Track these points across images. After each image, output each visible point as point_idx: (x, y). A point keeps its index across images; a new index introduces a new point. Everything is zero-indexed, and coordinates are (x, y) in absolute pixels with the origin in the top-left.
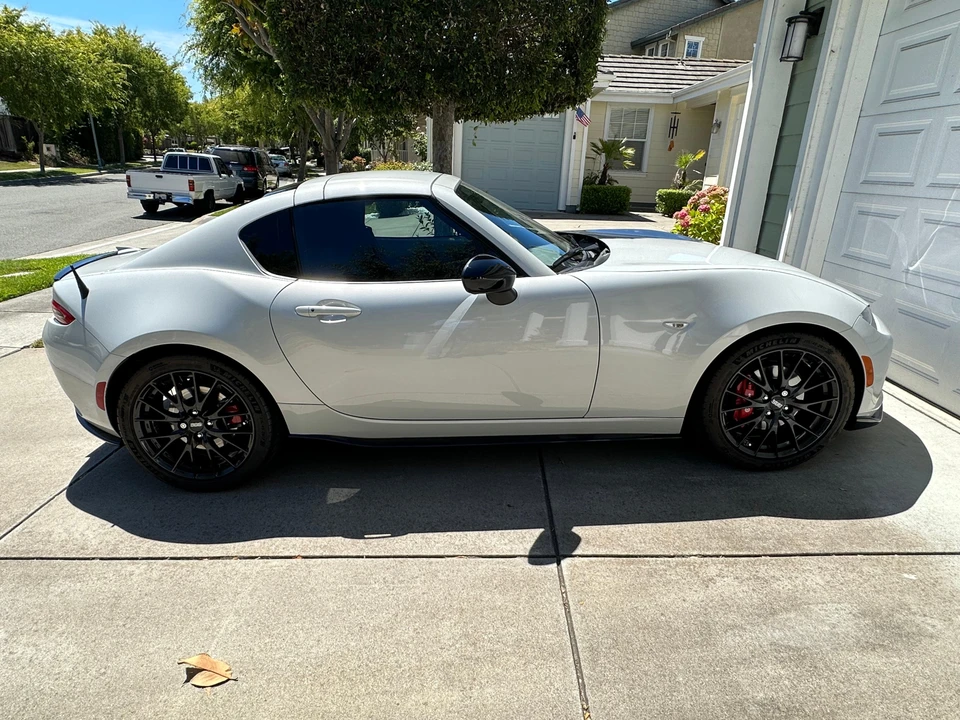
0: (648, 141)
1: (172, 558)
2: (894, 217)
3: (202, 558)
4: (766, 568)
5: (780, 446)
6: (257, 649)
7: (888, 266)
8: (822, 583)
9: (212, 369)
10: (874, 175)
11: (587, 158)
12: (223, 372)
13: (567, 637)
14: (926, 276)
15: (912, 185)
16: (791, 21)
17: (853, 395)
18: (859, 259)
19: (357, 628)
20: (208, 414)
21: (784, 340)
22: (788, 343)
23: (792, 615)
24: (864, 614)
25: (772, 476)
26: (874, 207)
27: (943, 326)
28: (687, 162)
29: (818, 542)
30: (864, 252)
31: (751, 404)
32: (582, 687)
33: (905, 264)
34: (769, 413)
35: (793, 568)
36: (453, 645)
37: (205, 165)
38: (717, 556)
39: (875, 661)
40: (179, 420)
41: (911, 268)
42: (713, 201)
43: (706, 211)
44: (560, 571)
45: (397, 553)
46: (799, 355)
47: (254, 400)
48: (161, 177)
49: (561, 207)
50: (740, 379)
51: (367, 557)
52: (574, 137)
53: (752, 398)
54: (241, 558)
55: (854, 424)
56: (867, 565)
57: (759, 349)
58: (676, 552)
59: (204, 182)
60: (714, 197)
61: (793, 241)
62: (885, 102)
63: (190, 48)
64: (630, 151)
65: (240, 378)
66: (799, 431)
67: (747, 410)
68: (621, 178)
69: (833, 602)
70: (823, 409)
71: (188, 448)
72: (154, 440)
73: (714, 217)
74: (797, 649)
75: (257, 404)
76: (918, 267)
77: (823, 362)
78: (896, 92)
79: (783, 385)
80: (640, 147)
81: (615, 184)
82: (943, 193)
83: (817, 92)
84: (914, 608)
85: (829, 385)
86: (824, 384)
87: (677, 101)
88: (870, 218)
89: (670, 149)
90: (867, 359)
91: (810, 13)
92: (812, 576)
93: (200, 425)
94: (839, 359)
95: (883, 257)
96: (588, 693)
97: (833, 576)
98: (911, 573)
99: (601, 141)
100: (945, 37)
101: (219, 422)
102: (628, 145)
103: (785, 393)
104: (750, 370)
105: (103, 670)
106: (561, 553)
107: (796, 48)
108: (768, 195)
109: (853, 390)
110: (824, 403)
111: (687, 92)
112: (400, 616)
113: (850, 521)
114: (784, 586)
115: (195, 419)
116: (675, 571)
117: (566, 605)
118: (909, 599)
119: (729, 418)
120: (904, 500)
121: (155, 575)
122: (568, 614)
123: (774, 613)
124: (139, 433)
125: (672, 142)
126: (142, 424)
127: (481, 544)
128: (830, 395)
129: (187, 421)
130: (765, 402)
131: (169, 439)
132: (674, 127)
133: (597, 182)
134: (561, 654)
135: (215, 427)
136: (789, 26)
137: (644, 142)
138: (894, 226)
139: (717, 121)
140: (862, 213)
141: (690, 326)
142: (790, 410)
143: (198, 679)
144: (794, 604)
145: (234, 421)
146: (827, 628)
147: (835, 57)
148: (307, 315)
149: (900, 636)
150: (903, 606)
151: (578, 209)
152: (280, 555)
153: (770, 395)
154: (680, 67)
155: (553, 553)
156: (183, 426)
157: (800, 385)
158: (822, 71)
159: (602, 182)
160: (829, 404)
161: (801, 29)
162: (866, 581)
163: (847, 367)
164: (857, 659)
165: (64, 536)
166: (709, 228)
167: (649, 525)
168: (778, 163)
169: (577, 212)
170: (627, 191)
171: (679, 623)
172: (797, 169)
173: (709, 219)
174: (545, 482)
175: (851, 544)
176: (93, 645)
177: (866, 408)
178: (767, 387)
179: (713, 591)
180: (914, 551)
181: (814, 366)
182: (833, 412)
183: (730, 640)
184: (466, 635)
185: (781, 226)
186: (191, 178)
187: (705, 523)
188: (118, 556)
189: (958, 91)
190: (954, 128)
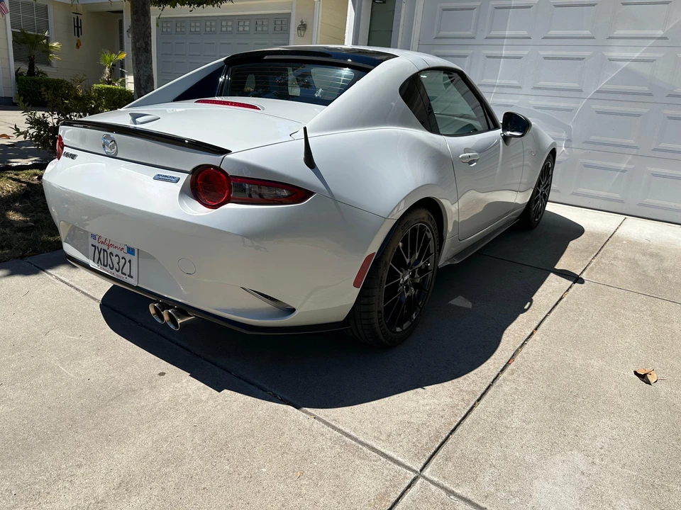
0: (52, 36)
9: (428, 219)
28: (111, 61)
38: (595, 257)
44: (591, 281)
45: (551, 306)
51: (549, 314)
54: (521, 348)
64: (57, 45)
78: (443, 33)
83: (398, 25)
100: (472, 9)
118: (638, 247)
124: (383, 301)
125: (79, 41)
132: (78, 27)
133: (26, 73)
147: (404, 5)
150: (642, 249)
151: (14, 101)
152: (528, 335)
155: (575, 278)
158: (400, 13)
159: (31, 74)
167: (563, 257)
169: (15, 105)
180: (610, 236)
187: (568, 250)
189: (487, 38)
190: (488, 57)
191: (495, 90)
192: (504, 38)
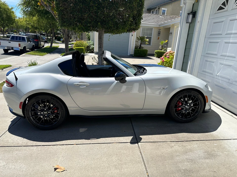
0: (152, 37)
1: (42, 146)
2: (214, 62)
3: (51, 145)
4: (184, 144)
5: (188, 117)
6: (70, 164)
7: (212, 74)
8: (197, 146)
9: (51, 99)
10: (209, 52)
11: (136, 41)
12: (54, 99)
13: (141, 159)
14: (221, 77)
15: (217, 55)
16: (188, 14)
17: (204, 105)
18: (206, 72)
19: (93, 159)
20: (49, 110)
21: (188, 92)
22: (189, 93)
23: (190, 153)
24: (205, 152)
25: (186, 124)
26: (209, 60)
27: (224, 89)
28: (163, 43)
29: (196, 138)
30: (207, 71)
31: (181, 107)
32: (146, 168)
33: (216, 74)
34: (185, 109)
35: (191, 144)
36: (116, 161)
37: (23, 39)
38: (174, 142)
39: (207, 161)
40: (41, 111)
41: (217, 74)
42: (170, 55)
43: (168, 57)
44: (138, 145)
45: (99, 143)
46: (191, 95)
47: (61, 106)
48: (10, 42)
49: (129, 55)
50: (178, 101)
51: (92, 144)
52: (132, 36)
53: (181, 105)
54: (60, 145)
55: (204, 111)
56: (207, 142)
57: (182, 94)
58: (164, 141)
59: (23, 44)
60: (170, 54)
61: (190, 67)
62: (210, 35)
63: (20, 5)
64: (148, 40)
65: (58, 101)
66: (192, 113)
67: (180, 108)
68: (145, 47)
69: (199, 150)
70: (197, 108)
71: (43, 119)
72: (34, 117)
73: (171, 59)
74: (191, 159)
75: (62, 107)
76: (219, 74)
77: (197, 97)
78: (213, 33)
79: (188, 102)
80: (150, 38)
81: (143, 49)
82: (224, 57)
83: (195, 31)
84: (216, 151)
85: (198, 102)
86: (197, 102)
87: (160, 26)
88: (208, 62)
89: (158, 39)
90: (206, 96)
91: (193, 12)
92: (195, 145)
93: (46, 113)
94: (200, 96)
95: (211, 72)
96: (147, 169)
97: (199, 145)
98: (216, 143)
99: (140, 37)
100: (223, 22)
101: (51, 112)
102: (147, 38)
103: (188, 104)
104: (180, 99)
105: (33, 170)
106: (138, 142)
107: (190, 20)
108: (184, 55)
109: (204, 104)
110: (197, 106)
111: (163, 24)
112: (103, 156)
113: (203, 133)
114: (189, 147)
115: (45, 111)
116: (164, 145)
117: (141, 152)
118: (215, 149)
119: (176, 110)
120: (215, 129)
121: (39, 149)
122: (141, 154)
123: (186, 153)
124: (30, 115)
125: (159, 37)
126: (31, 113)
127: (119, 140)
128: (198, 105)
129: (43, 112)
130: (184, 106)
131: (38, 116)
132: (159, 33)
133: (138, 48)
134: (141, 162)
135: (50, 113)
136: (188, 15)
137: (151, 37)
138: (214, 64)
139: (171, 32)
140: (206, 61)
141: (166, 88)
142: (190, 108)
143: (57, 170)
144: (191, 151)
145: (55, 112)
146: (198, 155)
147: (199, 23)
148: (76, 85)
149: (213, 156)
150: (214, 150)
151: (133, 55)
152: (70, 144)
153: (185, 105)
154: (161, 17)
155: (136, 142)
156: (42, 113)
157: (192, 102)
158: (196, 26)
159: (140, 48)
160: (198, 107)
161: (191, 16)
162: (206, 146)
163: (202, 98)
164: (204, 161)
165: (12, 141)
166: (169, 62)
167: (158, 135)
168: (186, 48)
169: (133, 56)
170: (146, 51)
171: (166, 155)
172: (191, 50)
173: (169, 60)
174: (133, 126)
175: (203, 138)
176: (29, 165)
177: (207, 108)
178: (184, 103)
179: (173, 149)
180: (217, 139)
181: (195, 98)
182: (199, 109)
183: (177, 158)
184: (119, 159)
185: (187, 63)
186: (19, 43)
187: (171, 134)
188: (28, 145)
189: (226, 34)
190: (226, 43)
191: (226, 58)
192: (231, 34)
